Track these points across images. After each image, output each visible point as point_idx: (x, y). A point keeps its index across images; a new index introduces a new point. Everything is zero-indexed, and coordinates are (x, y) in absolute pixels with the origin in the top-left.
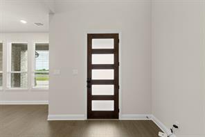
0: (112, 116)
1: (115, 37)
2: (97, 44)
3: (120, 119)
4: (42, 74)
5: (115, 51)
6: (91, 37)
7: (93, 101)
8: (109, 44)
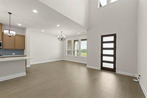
0: (113, 71)
1: (115, 35)
2: (105, 39)
3: (116, 72)
4: (84, 51)
5: (114, 42)
6: (102, 37)
7: (103, 63)
8: (112, 39)
